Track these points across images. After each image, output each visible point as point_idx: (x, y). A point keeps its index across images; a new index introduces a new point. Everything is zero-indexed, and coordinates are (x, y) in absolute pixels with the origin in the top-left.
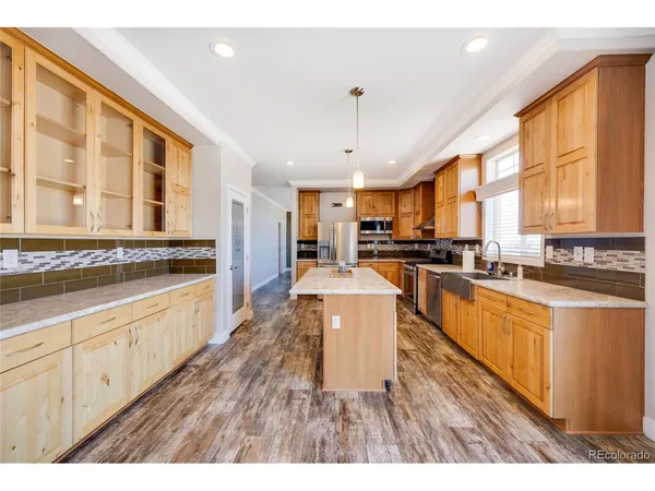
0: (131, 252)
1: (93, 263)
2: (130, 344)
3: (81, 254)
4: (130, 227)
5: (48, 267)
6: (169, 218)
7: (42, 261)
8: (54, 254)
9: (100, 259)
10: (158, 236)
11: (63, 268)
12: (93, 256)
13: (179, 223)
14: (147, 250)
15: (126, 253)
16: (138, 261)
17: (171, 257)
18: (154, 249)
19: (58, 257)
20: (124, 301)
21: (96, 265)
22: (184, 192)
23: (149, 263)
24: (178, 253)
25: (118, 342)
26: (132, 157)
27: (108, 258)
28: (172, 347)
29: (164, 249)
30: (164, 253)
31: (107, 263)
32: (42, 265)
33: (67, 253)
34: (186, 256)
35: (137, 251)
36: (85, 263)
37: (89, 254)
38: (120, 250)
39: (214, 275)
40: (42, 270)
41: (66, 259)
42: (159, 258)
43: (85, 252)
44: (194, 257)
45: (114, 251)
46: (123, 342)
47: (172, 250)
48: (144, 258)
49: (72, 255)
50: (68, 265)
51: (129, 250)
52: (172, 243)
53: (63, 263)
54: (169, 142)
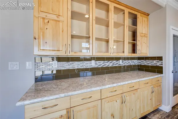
0: (125, 62)
1: (113, 65)
2: (122, 103)
3: (110, 62)
4: (124, 52)
5: (101, 66)
6: (138, 47)
7: (100, 64)
8: (103, 62)
9: (115, 64)
10: (134, 55)
11: (105, 66)
12: (113, 63)
13: (143, 50)
14: (130, 61)
15: (123, 62)
16: (127, 65)
17: (139, 64)
18: (132, 61)
19: (104, 63)
20: (119, 84)
21: (114, 66)
22: (145, 36)
23: (130, 66)
24: (142, 63)
25: (117, 100)
26: (124, 25)
27: (117, 64)
28: (140, 107)
29: (136, 61)
30: (136, 62)
31: (117, 65)
32: (100, 65)
33: (106, 61)
34: (146, 64)
35: (126, 61)
36: (111, 65)
37: (112, 62)
38: (121, 61)
39: (162, 75)
40: (100, 66)
41: (106, 63)
42: (134, 64)
43: (111, 61)
44: (150, 65)
45: (119, 61)
46: (119, 101)
47: (139, 61)
48: (129, 64)
49: (107, 62)
50: (106, 66)
51: (124, 61)
52: (139, 58)
53: (105, 65)
54: (139, 15)
